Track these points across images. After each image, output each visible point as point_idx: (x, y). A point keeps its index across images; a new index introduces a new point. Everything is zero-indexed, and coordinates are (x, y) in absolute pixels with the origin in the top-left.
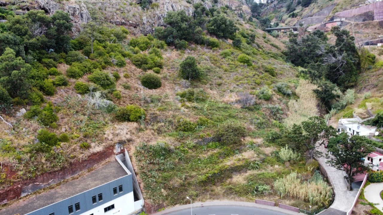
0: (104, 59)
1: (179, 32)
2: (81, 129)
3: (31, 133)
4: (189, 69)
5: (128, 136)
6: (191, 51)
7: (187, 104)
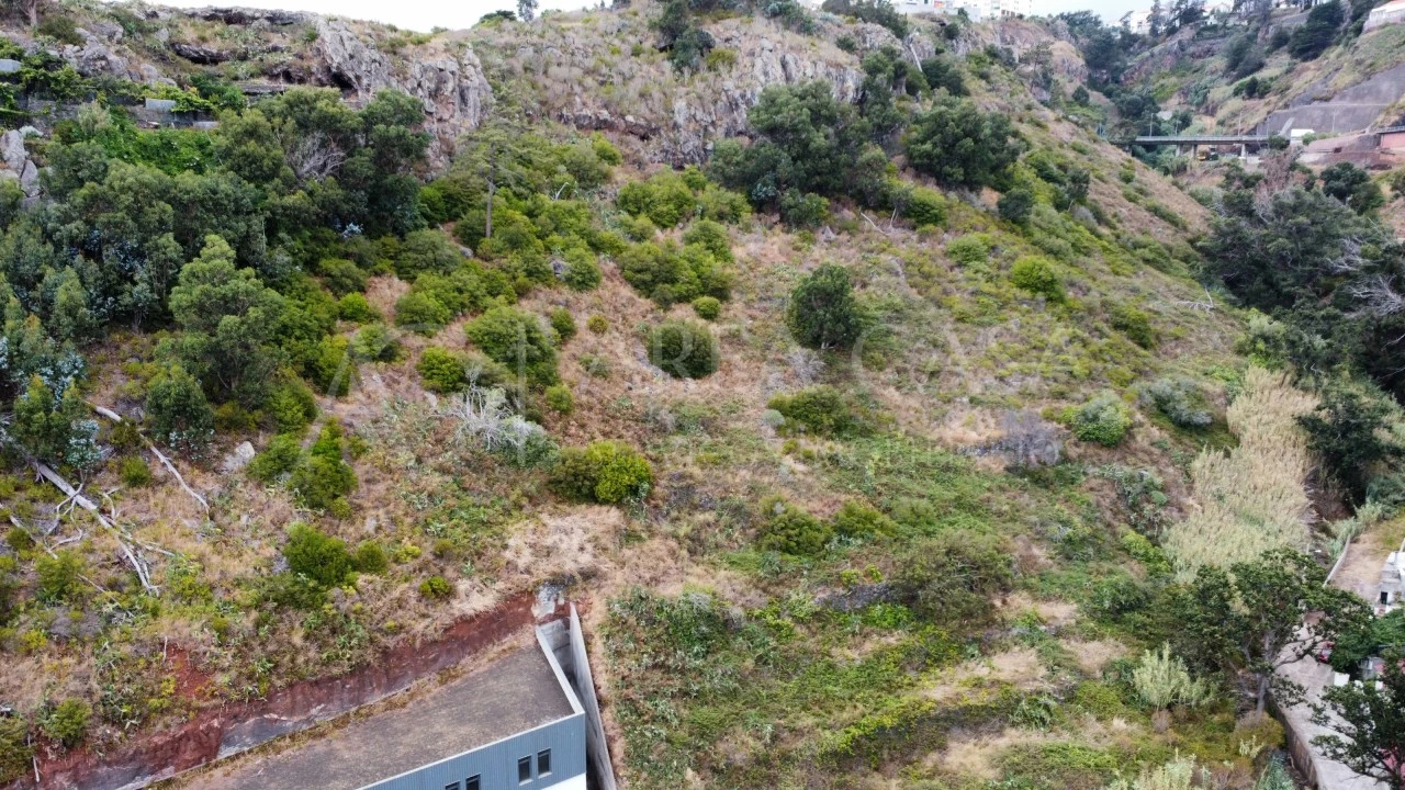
0: (526, 261)
1: (799, 163)
2: (427, 524)
3: (263, 532)
4: (821, 312)
5: (586, 559)
6: (839, 234)
7: (807, 444)
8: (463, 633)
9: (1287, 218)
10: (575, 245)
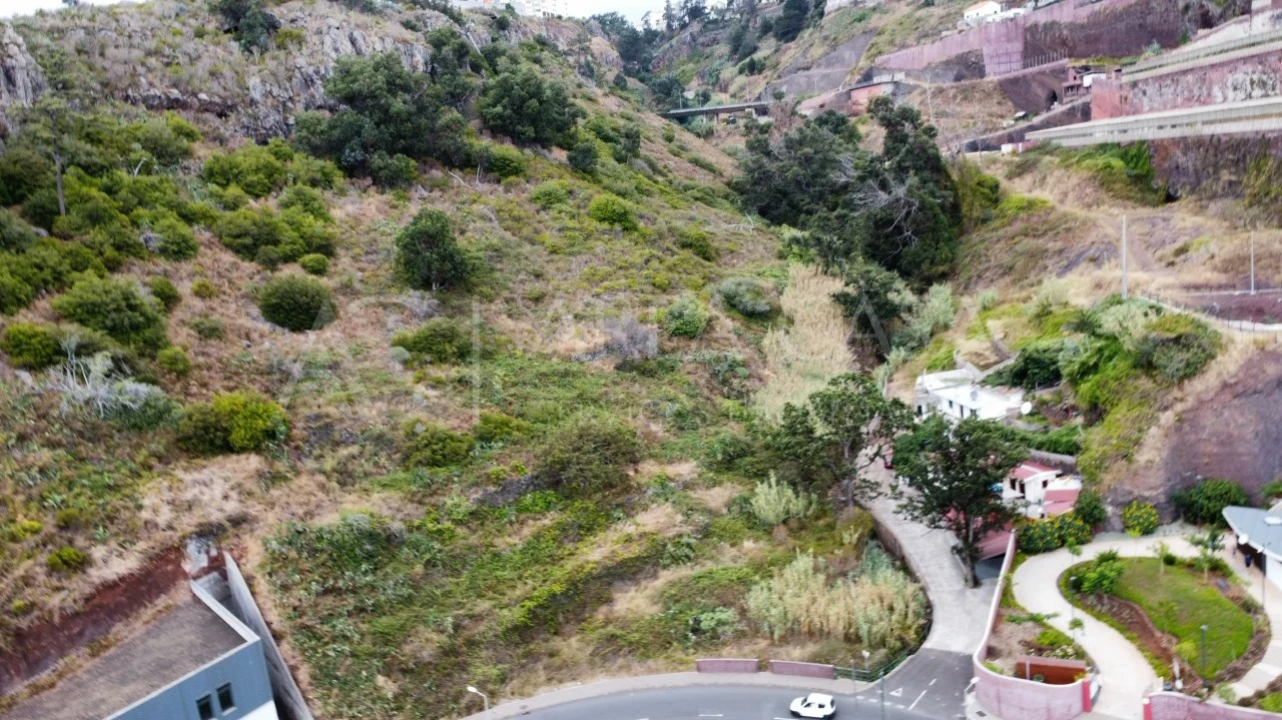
0: (112, 235)
2: (43, 498)
5: (233, 507)
7: (435, 372)
8: (108, 600)
9: (796, 151)
10: (164, 217)
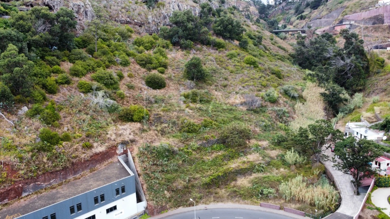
0: (108, 58)
1: (185, 31)
2: (83, 128)
3: (32, 131)
4: (194, 70)
5: (131, 137)
6: (197, 51)
7: (192, 105)
8: (96, 158)
9: (313, 46)
10: (122, 54)
